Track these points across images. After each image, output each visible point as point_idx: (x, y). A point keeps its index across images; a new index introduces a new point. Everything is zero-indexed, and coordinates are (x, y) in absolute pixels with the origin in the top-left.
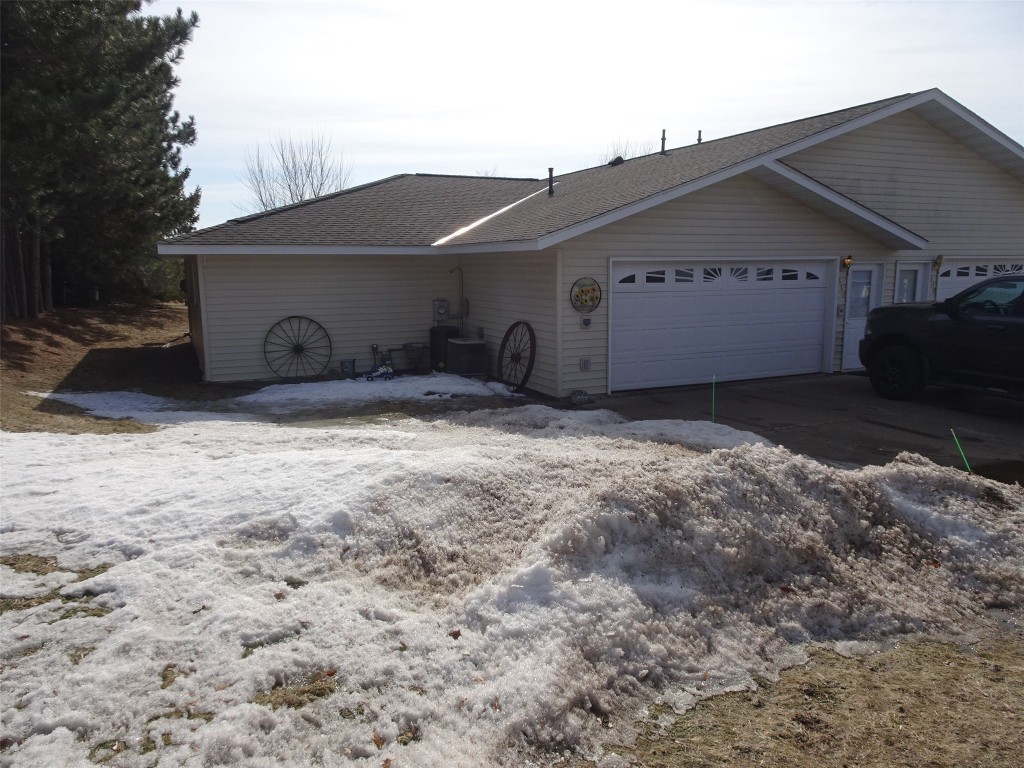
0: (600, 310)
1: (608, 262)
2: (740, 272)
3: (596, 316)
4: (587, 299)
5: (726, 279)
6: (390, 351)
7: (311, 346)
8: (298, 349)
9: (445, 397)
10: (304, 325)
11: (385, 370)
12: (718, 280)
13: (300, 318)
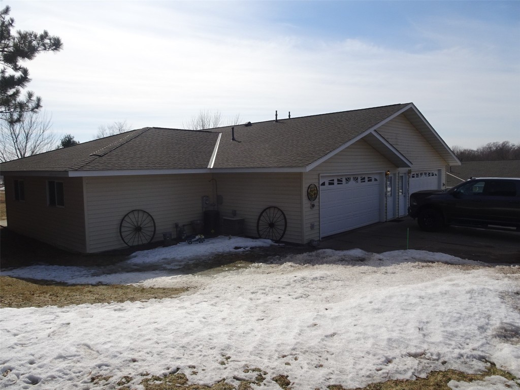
0: (317, 200)
1: (319, 177)
2: (356, 179)
3: (316, 202)
4: (313, 194)
5: (352, 182)
6: (184, 226)
7: (145, 226)
8: (138, 229)
9: (247, 249)
10: (141, 214)
11: (200, 237)
12: (350, 183)
13: (138, 211)
